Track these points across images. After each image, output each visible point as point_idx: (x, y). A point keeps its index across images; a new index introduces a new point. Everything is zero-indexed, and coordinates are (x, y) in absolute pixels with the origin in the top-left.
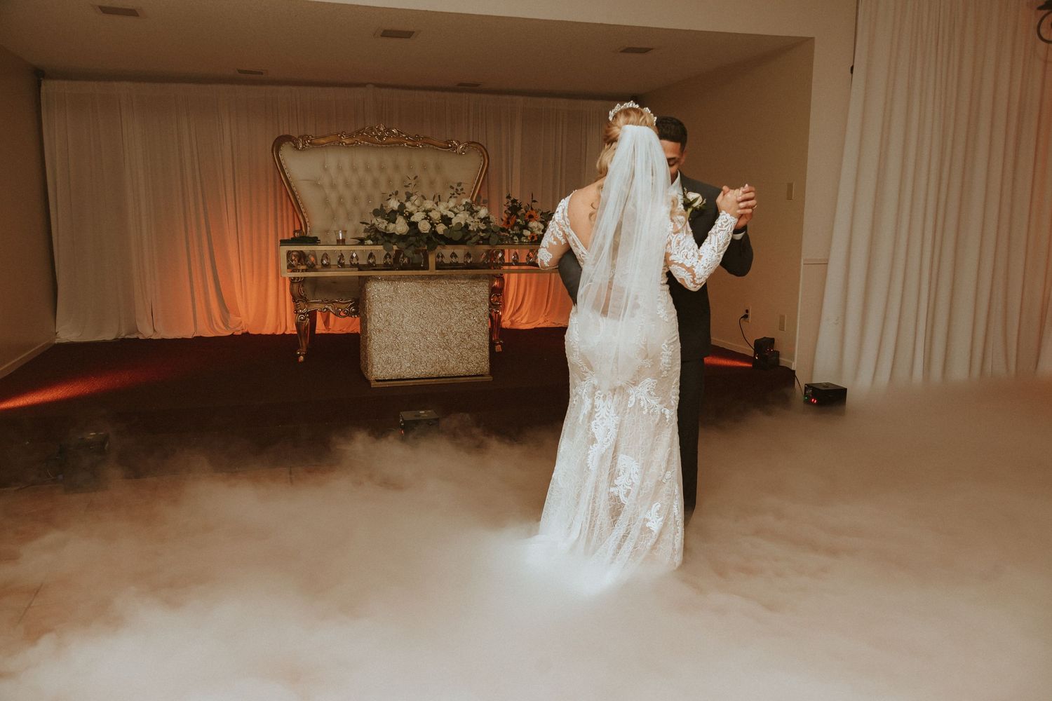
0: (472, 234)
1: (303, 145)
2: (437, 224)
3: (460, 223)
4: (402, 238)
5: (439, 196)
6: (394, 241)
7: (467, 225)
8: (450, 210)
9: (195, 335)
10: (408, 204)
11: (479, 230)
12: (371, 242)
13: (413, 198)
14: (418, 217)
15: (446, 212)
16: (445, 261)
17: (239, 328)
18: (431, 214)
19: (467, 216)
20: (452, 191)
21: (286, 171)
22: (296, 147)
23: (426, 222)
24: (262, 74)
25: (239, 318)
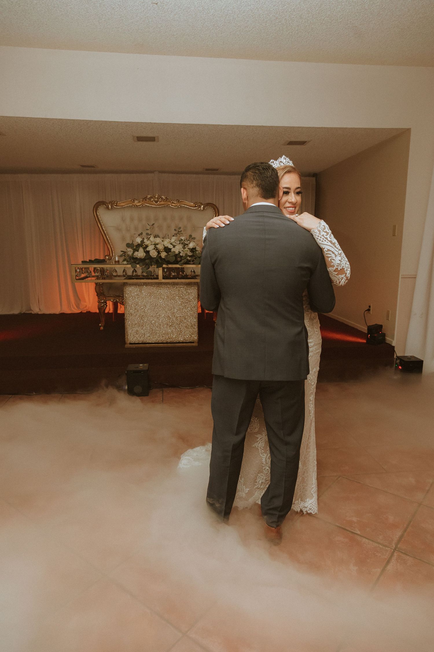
0: (183, 258)
1: (111, 207)
2: (162, 252)
3: (174, 252)
4: (142, 260)
6: (137, 262)
7: (179, 253)
8: (171, 244)
9: (61, 312)
10: (145, 240)
11: (187, 256)
12: (126, 263)
13: (150, 236)
14: (150, 248)
15: (168, 245)
17: (85, 309)
18: (157, 246)
19: (181, 247)
20: (175, 232)
21: (101, 222)
22: (108, 208)
23: (155, 251)
24: (94, 167)
25: (85, 303)
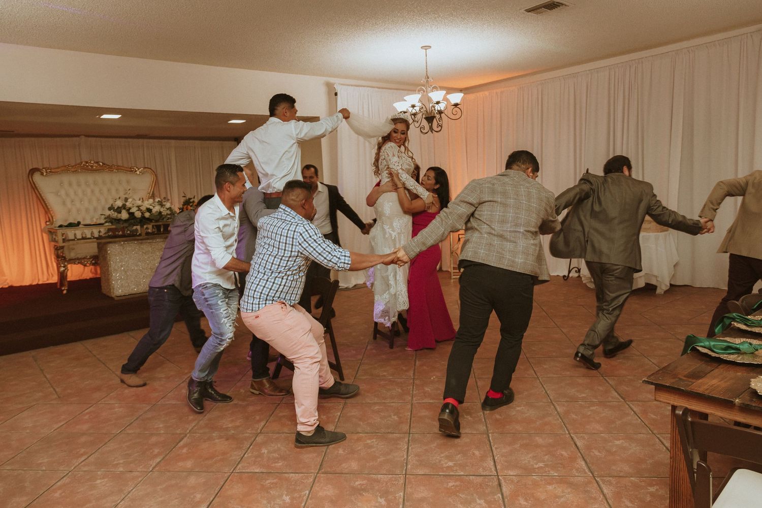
0: (164, 216)
1: (46, 173)
2: (145, 213)
3: (157, 211)
4: (126, 221)
5: (143, 199)
6: (121, 223)
7: (160, 213)
8: (151, 205)
10: (127, 204)
11: (167, 214)
13: (130, 200)
14: (134, 210)
15: (148, 207)
16: (149, 231)
18: (140, 208)
19: (160, 208)
21: (38, 188)
22: (42, 174)
23: (138, 212)
